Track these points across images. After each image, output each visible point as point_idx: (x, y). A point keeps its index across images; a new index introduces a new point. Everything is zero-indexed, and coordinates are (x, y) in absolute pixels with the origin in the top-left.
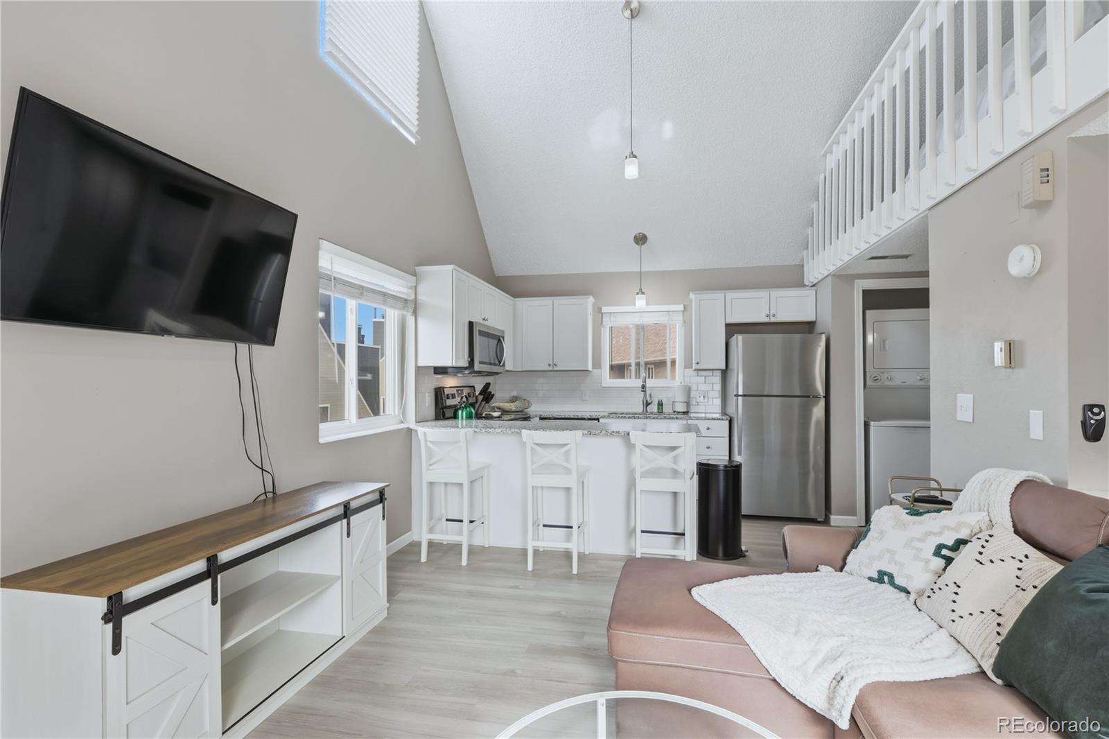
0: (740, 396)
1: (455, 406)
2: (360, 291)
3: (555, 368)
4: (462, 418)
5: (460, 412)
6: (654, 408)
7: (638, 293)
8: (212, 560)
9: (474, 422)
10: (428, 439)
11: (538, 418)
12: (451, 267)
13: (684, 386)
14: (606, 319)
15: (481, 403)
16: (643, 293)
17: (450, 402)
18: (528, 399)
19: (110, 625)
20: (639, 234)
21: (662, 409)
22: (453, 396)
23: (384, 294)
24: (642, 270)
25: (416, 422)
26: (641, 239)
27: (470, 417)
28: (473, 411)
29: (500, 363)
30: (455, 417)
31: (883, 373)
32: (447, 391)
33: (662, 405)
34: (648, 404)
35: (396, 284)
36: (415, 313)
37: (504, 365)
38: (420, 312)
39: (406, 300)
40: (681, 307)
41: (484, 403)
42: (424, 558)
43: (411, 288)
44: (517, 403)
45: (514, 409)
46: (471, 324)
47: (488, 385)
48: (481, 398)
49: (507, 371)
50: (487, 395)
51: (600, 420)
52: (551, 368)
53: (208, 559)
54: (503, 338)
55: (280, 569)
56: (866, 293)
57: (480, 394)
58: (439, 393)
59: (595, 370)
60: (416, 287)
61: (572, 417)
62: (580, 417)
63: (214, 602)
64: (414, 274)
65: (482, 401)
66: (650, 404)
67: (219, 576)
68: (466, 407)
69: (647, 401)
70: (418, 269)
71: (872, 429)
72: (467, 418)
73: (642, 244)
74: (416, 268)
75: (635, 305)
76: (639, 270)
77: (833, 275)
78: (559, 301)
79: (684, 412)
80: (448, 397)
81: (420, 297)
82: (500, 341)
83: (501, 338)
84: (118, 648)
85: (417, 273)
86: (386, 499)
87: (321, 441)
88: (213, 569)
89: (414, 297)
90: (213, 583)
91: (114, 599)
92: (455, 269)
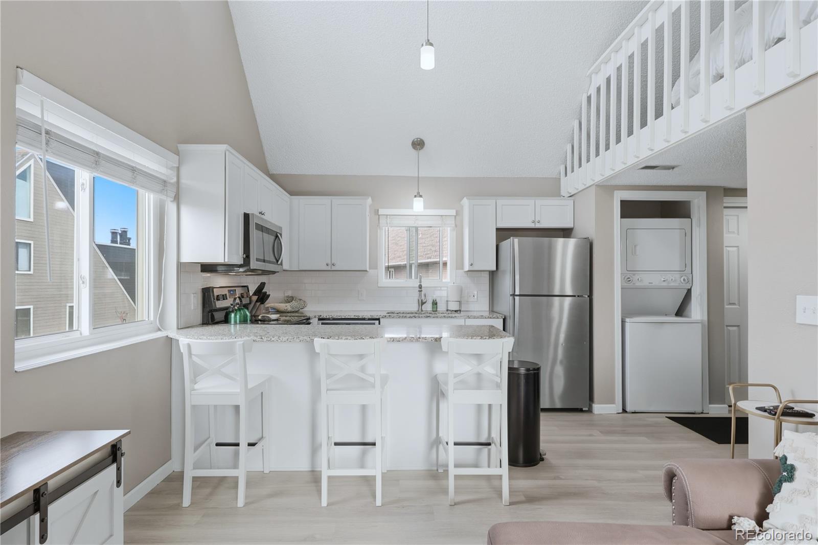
0: (517, 295)
1: (226, 308)
3: (334, 268)
4: (235, 322)
5: (233, 315)
6: (428, 307)
7: (415, 196)
9: (250, 327)
10: (193, 353)
11: (317, 319)
12: (224, 147)
13: (456, 286)
14: (383, 221)
15: (255, 303)
16: (421, 196)
17: (220, 304)
18: (303, 299)
20: (417, 139)
21: (437, 308)
22: (224, 297)
23: (133, 170)
24: (420, 176)
25: (178, 329)
26: (418, 144)
27: (244, 321)
28: (247, 314)
29: (277, 261)
30: (226, 321)
31: (634, 275)
32: (217, 292)
33: (436, 304)
34: (423, 303)
35: (152, 161)
36: (177, 199)
37: (281, 264)
38: (184, 198)
39: (165, 182)
40: (453, 212)
41: (258, 304)
42: (186, 501)
43: (171, 168)
44: (294, 303)
45: (289, 309)
46: (247, 217)
47: (263, 285)
48: (255, 298)
49: (284, 271)
50: (261, 295)
51: (381, 320)
52: (329, 268)
54: (281, 235)
56: (623, 203)
57: (255, 294)
58: (207, 293)
59: (371, 271)
60: (178, 169)
61: (352, 317)
62: (361, 317)
64: (177, 153)
65: (257, 301)
66: (425, 303)
68: (239, 309)
69: (422, 300)
70: (182, 147)
71: (628, 326)
72: (241, 322)
73: (419, 149)
74: (178, 145)
75: (412, 208)
76: (417, 176)
77: (596, 185)
78: (337, 200)
79: (456, 311)
80: (218, 298)
81: (183, 181)
82: (278, 237)
83: (279, 235)
85: (179, 153)
86: (122, 454)
87: (18, 367)
89: (176, 180)
92: (228, 151)
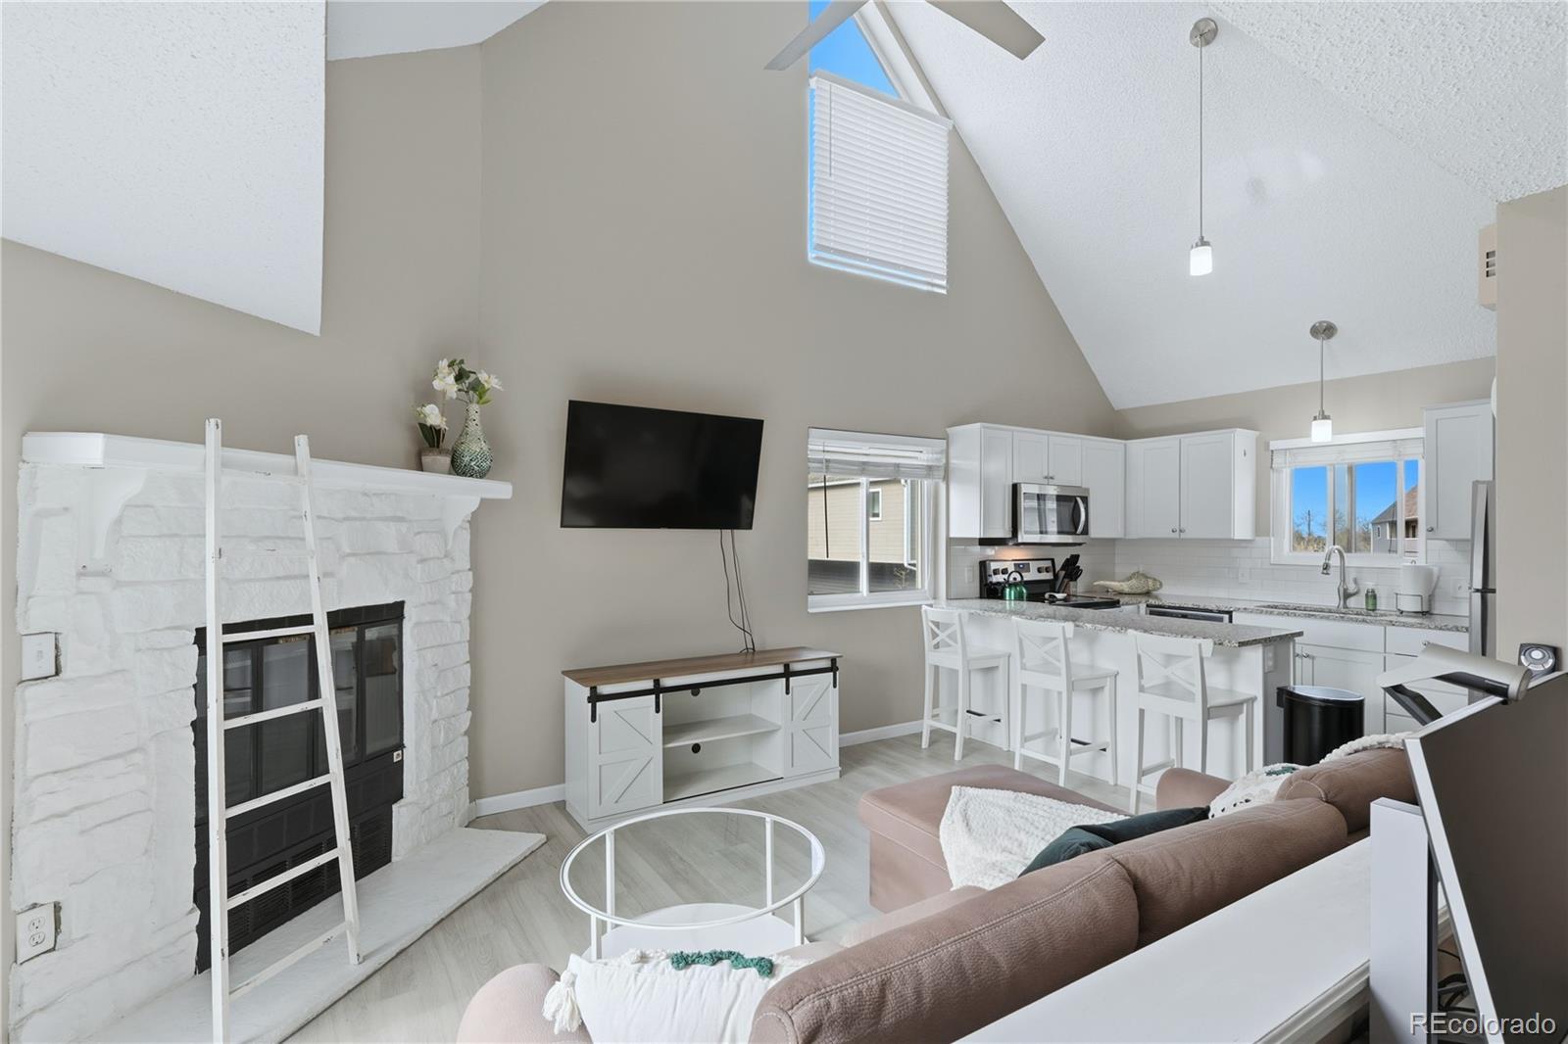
0: (1477, 590)
1: (1001, 583)
2: (862, 467)
3: (1183, 536)
4: (1010, 598)
5: (1008, 590)
6: (1358, 603)
7: (1315, 418)
8: (657, 682)
9: (1025, 604)
11: (1145, 606)
12: (978, 425)
13: (1418, 569)
14: (1278, 460)
16: (1326, 417)
17: (1000, 578)
18: (1154, 577)
19: (590, 704)
20: (1320, 323)
21: (1375, 604)
22: (1005, 572)
24: (1325, 378)
25: (947, 599)
26: (1324, 331)
27: (1019, 597)
28: (1025, 591)
29: (1076, 529)
30: (1002, 597)
32: (993, 566)
33: (1374, 597)
34: (1347, 596)
35: (920, 454)
36: (946, 479)
38: (952, 477)
39: (930, 468)
40: (1419, 432)
41: (1066, 580)
42: (925, 744)
43: (941, 453)
45: (1127, 590)
46: (1015, 488)
47: (1075, 558)
48: (1063, 573)
49: (1092, 540)
50: (1072, 568)
51: (1234, 614)
52: (1176, 536)
53: (655, 681)
55: (753, 712)
57: (1062, 568)
58: (984, 565)
59: (1257, 538)
60: (947, 451)
61: (1188, 606)
63: (657, 711)
64: (946, 438)
65: (1064, 577)
66: (1351, 595)
67: (661, 695)
68: (1016, 584)
69: (1345, 590)
70: (949, 430)
72: (1015, 599)
73: (1323, 339)
74: (948, 430)
76: (1319, 379)
78: (1188, 439)
79: (1422, 613)
80: (996, 572)
81: (953, 461)
82: (1076, 502)
83: (1078, 499)
84: (594, 719)
85: (948, 435)
86: (837, 669)
87: (810, 611)
88: (658, 690)
89: (944, 461)
90: (657, 698)
91: (593, 689)
92: (984, 427)
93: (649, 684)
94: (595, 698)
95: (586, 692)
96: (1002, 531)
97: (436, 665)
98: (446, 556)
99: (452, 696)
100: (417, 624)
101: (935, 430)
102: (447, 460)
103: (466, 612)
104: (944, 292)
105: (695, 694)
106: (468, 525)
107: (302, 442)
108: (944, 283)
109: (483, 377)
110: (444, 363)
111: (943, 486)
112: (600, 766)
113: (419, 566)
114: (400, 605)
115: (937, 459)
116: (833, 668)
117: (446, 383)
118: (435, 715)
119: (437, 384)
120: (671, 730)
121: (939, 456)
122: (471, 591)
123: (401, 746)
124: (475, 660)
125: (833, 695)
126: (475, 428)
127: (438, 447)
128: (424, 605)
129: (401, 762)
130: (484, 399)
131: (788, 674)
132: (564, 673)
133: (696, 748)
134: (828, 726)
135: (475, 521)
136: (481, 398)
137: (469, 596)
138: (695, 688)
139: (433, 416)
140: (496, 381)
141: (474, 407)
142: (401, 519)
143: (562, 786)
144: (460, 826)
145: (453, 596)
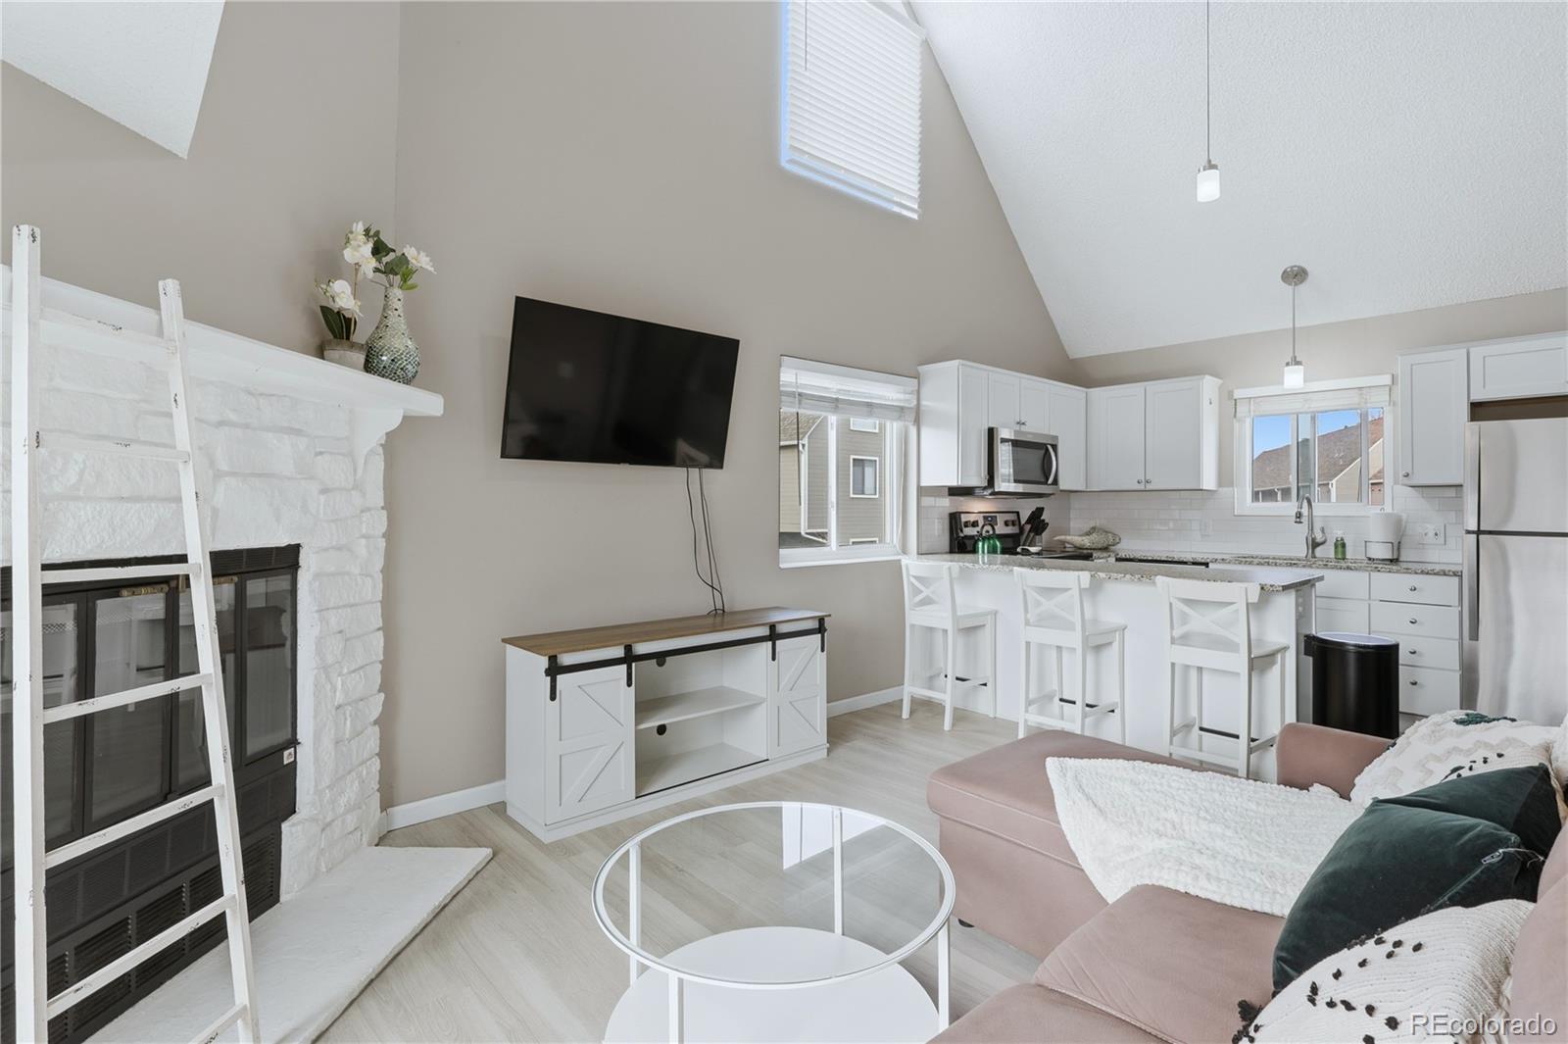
1: (973, 537)
2: (836, 404)
3: (1149, 487)
4: (983, 552)
5: (980, 544)
6: (1327, 551)
7: (1288, 364)
8: (628, 648)
9: (999, 557)
11: (1114, 559)
12: (956, 362)
13: (1388, 515)
14: (1242, 409)
15: (1028, 534)
16: (1298, 363)
17: (969, 531)
18: (1114, 532)
19: (549, 678)
20: (1292, 267)
21: (1344, 553)
22: (975, 524)
23: (869, 405)
24: (1297, 325)
25: (918, 554)
26: (1296, 276)
27: (993, 551)
28: (998, 544)
29: (1047, 480)
30: (974, 551)
32: (964, 518)
33: (1344, 547)
34: (1315, 545)
35: (889, 392)
36: (917, 422)
37: (1055, 482)
38: (923, 419)
39: (902, 408)
40: (1386, 380)
41: (1032, 535)
42: (905, 715)
43: (910, 393)
44: (1097, 537)
46: (991, 432)
47: (1040, 511)
48: (1028, 527)
49: (1062, 491)
50: (1037, 523)
51: (1210, 565)
52: (1141, 487)
53: (626, 647)
54: (1054, 447)
55: (726, 685)
57: (1028, 522)
58: (954, 518)
59: (1221, 489)
60: (918, 392)
61: (1163, 559)
63: (629, 685)
64: (917, 377)
65: (1030, 531)
66: (1318, 545)
67: (634, 664)
68: (989, 538)
69: (1313, 540)
70: (922, 369)
72: (988, 552)
73: (1296, 284)
74: (919, 367)
75: (1282, 383)
76: (1291, 326)
78: (1153, 386)
79: (1391, 560)
80: (966, 524)
81: (924, 403)
82: (1047, 450)
83: (1049, 447)
84: (553, 697)
85: (919, 374)
86: (826, 630)
87: (782, 566)
88: (629, 658)
89: (915, 403)
90: (629, 668)
91: (553, 659)
92: (963, 365)
93: (618, 652)
94: (554, 670)
95: (543, 662)
96: (977, 480)
97: (340, 632)
98: (355, 487)
99: (361, 672)
100: (317, 576)
101: (907, 368)
102: (361, 358)
103: (379, 563)
104: (915, 216)
105: (661, 664)
106: (381, 450)
107: (170, 291)
108: (916, 207)
109: (410, 252)
110: (359, 228)
111: (913, 431)
112: (561, 756)
113: (322, 498)
114: (294, 550)
115: (906, 400)
116: (821, 629)
117: (360, 253)
118: (339, 698)
119: (349, 255)
120: (645, 707)
121: (908, 396)
122: (384, 536)
123: (293, 742)
124: (389, 628)
125: (821, 659)
126: (398, 322)
127: (348, 338)
128: (326, 550)
129: (294, 765)
130: (409, 283)
131: (774, 636)
132: (504, 641)
133: (662, 730)
134: (816, 696)
135: (392, 445)
136: (405, 281)
137: (382, 543)
138: (661, 657)
139: (343, 296)
140: (428, 259)
141: (397, 293)
142: (298, 432)
143: (502, 782)
144: (370, 845)
145: (363, 541)
